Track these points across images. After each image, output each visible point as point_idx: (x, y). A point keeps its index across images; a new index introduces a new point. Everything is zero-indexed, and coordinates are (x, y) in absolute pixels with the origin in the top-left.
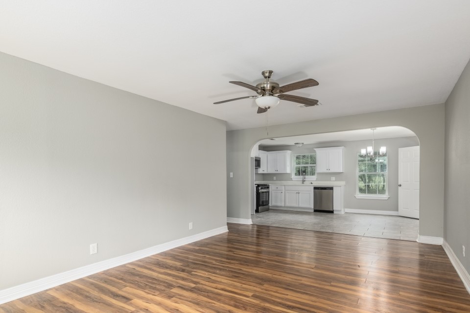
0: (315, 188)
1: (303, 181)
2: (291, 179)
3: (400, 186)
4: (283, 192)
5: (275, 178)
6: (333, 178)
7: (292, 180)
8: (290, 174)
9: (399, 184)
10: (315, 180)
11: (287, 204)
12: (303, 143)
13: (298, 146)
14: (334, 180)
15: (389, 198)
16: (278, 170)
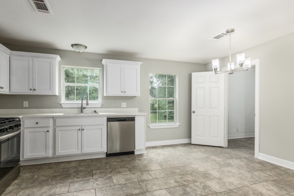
1: (82, 109)
2: (60, 106)
3: (194, 112)
4: (51, 130)
5: (26, 104)
6: (124, 104)
7: (62, 108)
8: (57, 97)
9: (192, 110)
10: (100, 106)
11: (60, 152)
12: (86, 47)
13: (77, 51)
14: (125, 107)
15: (179, 125)
16: (36, 89)
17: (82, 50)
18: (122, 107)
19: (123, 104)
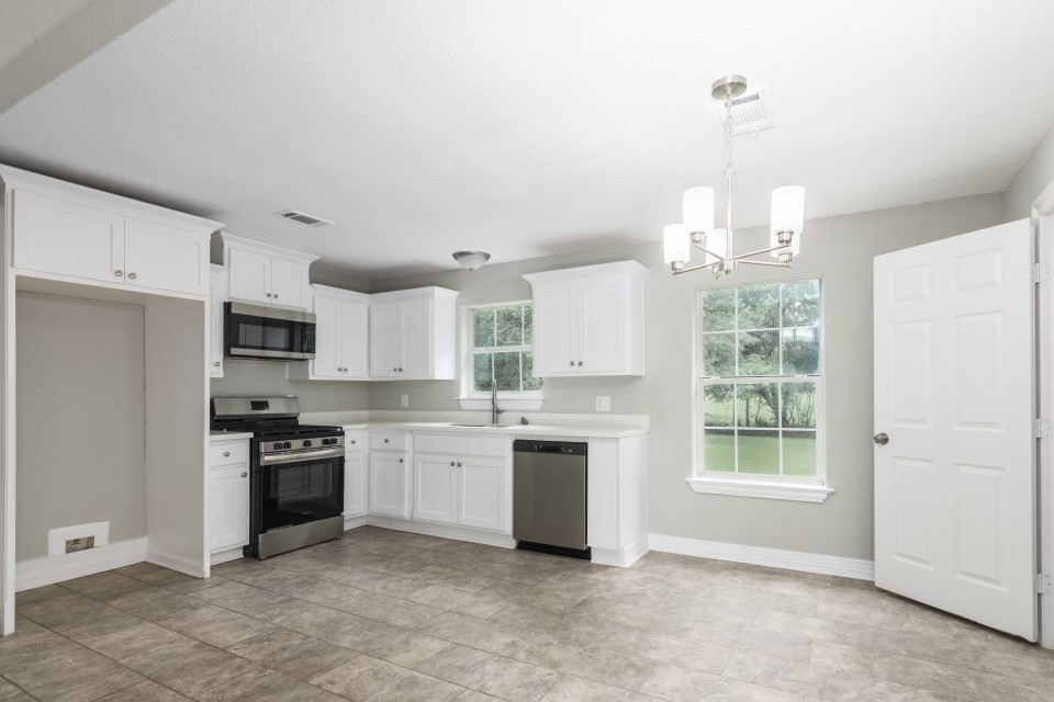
0: (521, 446)
2: (456, 405)
3: (884, 440)
4: (408, 458)
5: (405, 399)
6: (604, 402)
7: (460, 409)
8: (452, 385)
9: (877, 432)
10: (538, 406)
11: (420, 509)
12: (487, 256)
13: (467, 267)
14: (608, 409)
15: (830, 494)
16: (404, 368)
17: (477, 264)
18: (598, 409)
19: (600, 401)
